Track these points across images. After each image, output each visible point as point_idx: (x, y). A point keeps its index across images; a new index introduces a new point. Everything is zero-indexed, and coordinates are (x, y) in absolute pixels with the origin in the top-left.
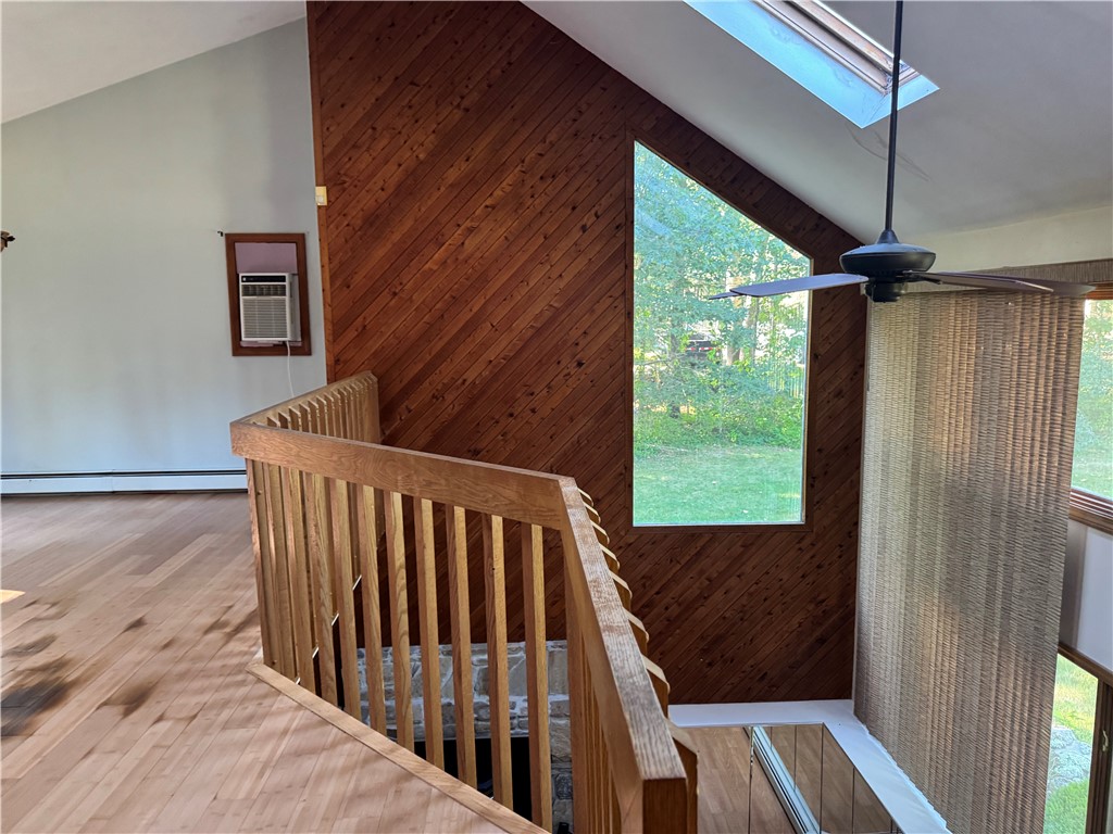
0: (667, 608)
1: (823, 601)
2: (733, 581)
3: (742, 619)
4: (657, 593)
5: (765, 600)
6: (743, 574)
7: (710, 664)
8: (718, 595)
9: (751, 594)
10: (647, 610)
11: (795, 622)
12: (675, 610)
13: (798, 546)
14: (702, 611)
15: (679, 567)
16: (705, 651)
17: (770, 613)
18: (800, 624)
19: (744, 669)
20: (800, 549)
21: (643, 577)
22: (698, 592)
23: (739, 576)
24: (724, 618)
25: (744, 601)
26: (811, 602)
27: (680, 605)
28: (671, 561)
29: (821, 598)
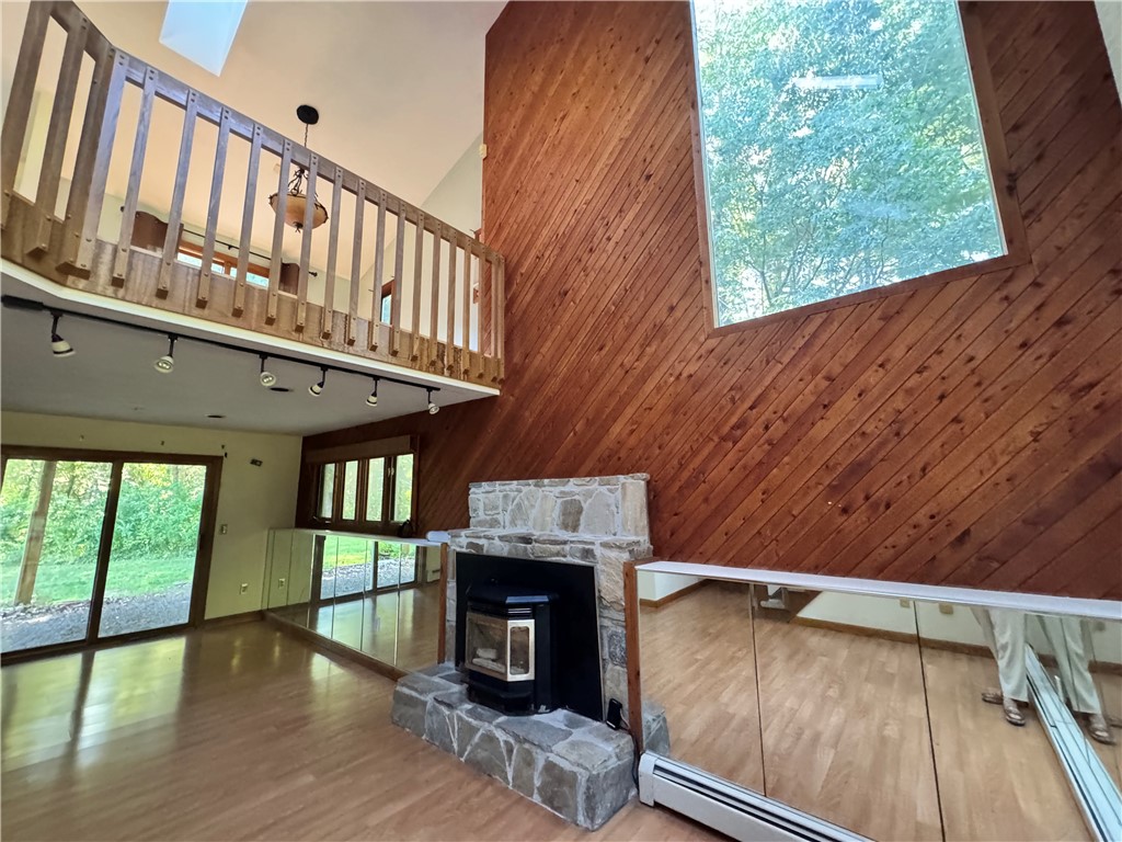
0: (767, 428)
1: (1092, 386)
2: (872, 377)
3: (898, 434)
4: (751, 408)
5: (942, 397)
6: (888, 360)
7: (845, 511)
8: (847, 403)
9: (909, 392)
10: (739, 432)
11: (1023, 432)
12: (778, 429)
13: (998, 296)
14: (821, 430)
15: (780, 367)
16: (833, 490)
17: (956, 420)
18: (1036, 436)
19: (914, 520)
20: (1006, 298)
21: (731, 389)
22: (813, 399)
23: (881, 366)
24: (864, 433)
25: (899, 402)
26: (1058, 389)
27: (785, 420)
28: (768, 362)
29: (1080, 381)
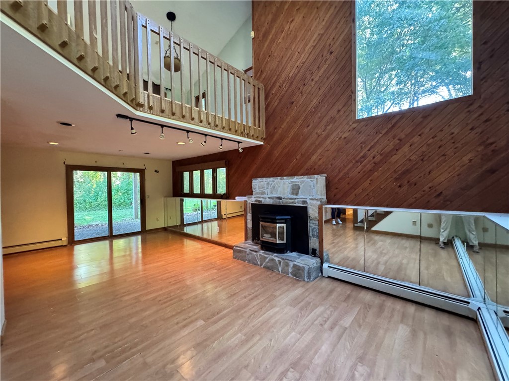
0: (374, 158)
1: (492, 144)
2: (416, 139)
3: (422, 160)
4: (368, 150)
5: (440, 147)
6: (422, 133)
7: (400, 186)
8: (406, 149)
9: (428, 145)
10: (363, 159)
11: (466, 159)
12: (378, 158)
13: (467, 110)
14: (395, 158)
15: (381, 135)
16: (396, 179)
17: (444, 155)
18: (470, 161)
19: (424, 189)
20: (469, 111)
21: (361, 143)
22: (393, 147)
23: (419, 135)
24: (410, 160)
25: (424, 149)
26: (480, 145)
27: (381, 155)
28: (377, 133)
29: (491, 141)
